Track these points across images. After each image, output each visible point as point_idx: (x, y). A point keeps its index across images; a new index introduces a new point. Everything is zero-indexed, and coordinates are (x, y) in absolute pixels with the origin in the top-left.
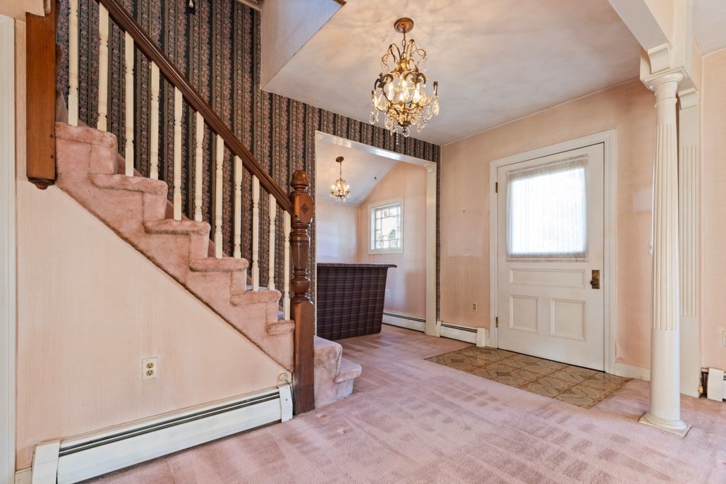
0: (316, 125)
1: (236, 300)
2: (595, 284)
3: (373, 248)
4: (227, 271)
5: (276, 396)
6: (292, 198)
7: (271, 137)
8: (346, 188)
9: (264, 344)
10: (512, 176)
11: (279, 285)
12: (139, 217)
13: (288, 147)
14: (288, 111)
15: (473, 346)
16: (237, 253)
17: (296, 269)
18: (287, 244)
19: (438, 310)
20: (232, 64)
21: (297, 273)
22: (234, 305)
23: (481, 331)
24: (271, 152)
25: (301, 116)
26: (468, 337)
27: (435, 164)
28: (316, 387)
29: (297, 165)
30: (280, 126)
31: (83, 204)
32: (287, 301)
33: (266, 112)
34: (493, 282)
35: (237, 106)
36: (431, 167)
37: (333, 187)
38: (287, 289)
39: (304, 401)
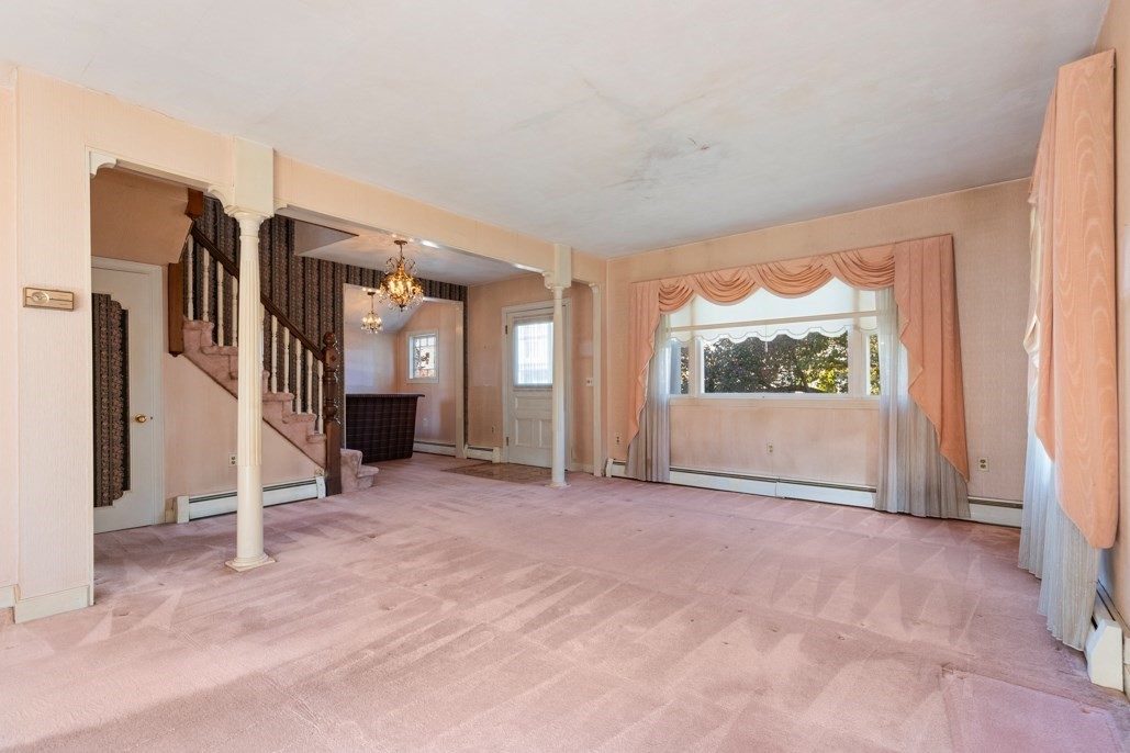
0: (344, 278)
1: (286, 420)
3: (411, 377)
4: (279, 401)
5: (314, 482)
6: (324, 352)
7: (304, 292)
8: (379, 321)
9: (304, 448)
10: (517, 322)
11: (315, 410)
12: (228, 370)
13: (319, 300)
14: (319, 269)
15: (490, 463)
16: (286, 390)
17: (327, 400)
18: (321, 383)
19: (466, 435)
20: (271, 238)
21: (328, 402)
22: (285, 422)
23: (496, 449)
24: (304, 304)
25: (330, 273)
26: (486, 456)
27: (462, 303)
28: (342, 479)
29: (327, 327)
30: (312, 283)
31: (197, 364)
32: (321, 422)
33: (300, 273)
34: (505, 409)
35: (275, 271)
36: (457, 306)
37: (365, 320)
38: (321, 413)
39: (334, 487)
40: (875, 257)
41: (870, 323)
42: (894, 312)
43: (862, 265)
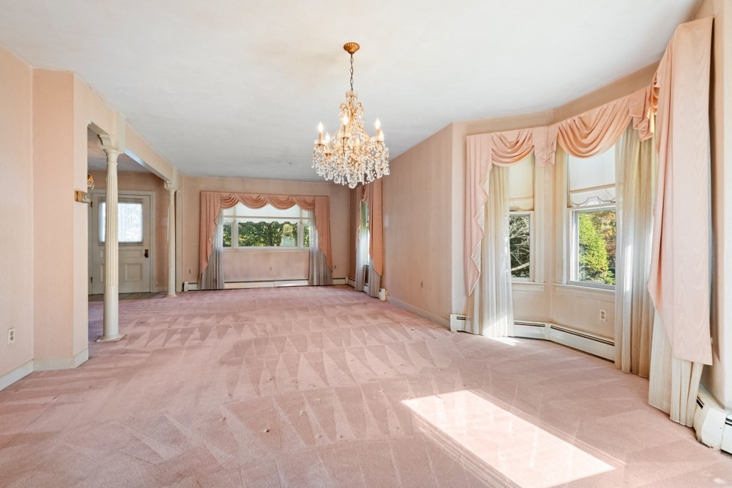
2: (146, 255)
40: (309, 200)
41: (306, 222)
42: (314, 219)
43: (305, 202)
